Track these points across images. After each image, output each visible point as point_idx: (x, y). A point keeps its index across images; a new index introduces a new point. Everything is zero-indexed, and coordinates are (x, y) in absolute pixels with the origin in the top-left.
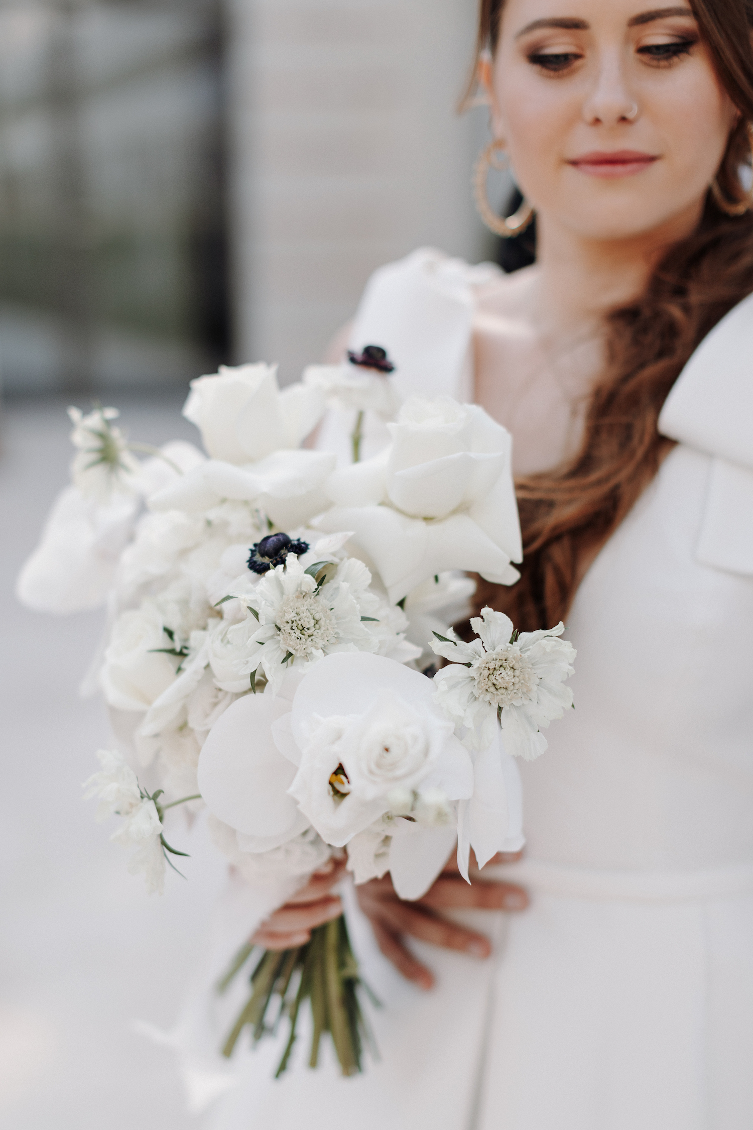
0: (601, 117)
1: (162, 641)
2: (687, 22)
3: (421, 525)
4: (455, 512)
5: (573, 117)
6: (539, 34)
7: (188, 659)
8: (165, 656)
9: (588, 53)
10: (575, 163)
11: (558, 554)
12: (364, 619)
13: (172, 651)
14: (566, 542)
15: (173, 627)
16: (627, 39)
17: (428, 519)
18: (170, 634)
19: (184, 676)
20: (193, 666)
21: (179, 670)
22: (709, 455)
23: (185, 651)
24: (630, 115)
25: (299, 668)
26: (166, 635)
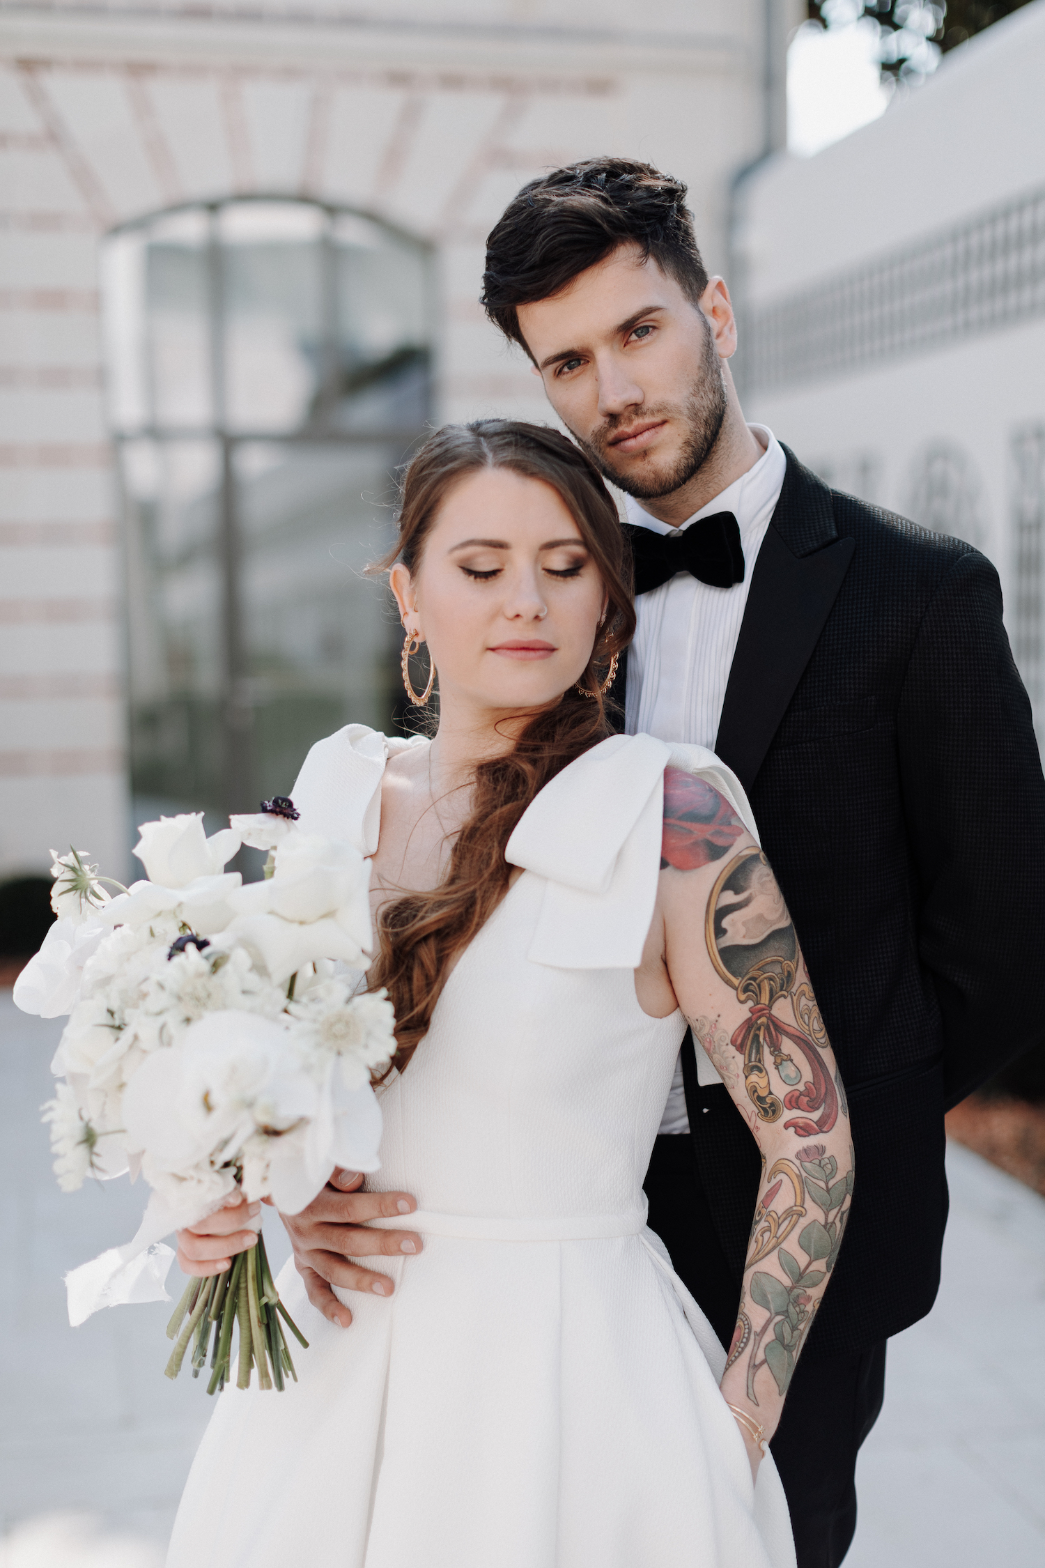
0: (521, 613)
1: (105, 1019)
2: (579, 550)
3: (295, 926)
4: (324, 916)
5: (496, 613)
6: (470, 550)
7: (123, 1032)
8: (107, 1030)
9: (506, 567)
10: (493, 649)
11: (427, 954)
12: (244, 992)
13: (113, 1027)
14: (432, 943)
15: (114, 1008)
16: (536, 560)
17: (302, 923)
18: (111, 1013)
19: (120, 1042)
20: (126, 1036)
21: (117, 1039)
22: (545, 878)
23: (123, 1026)
24: (541, 615)
25: (195, 1027)
26: (109, 1015)
